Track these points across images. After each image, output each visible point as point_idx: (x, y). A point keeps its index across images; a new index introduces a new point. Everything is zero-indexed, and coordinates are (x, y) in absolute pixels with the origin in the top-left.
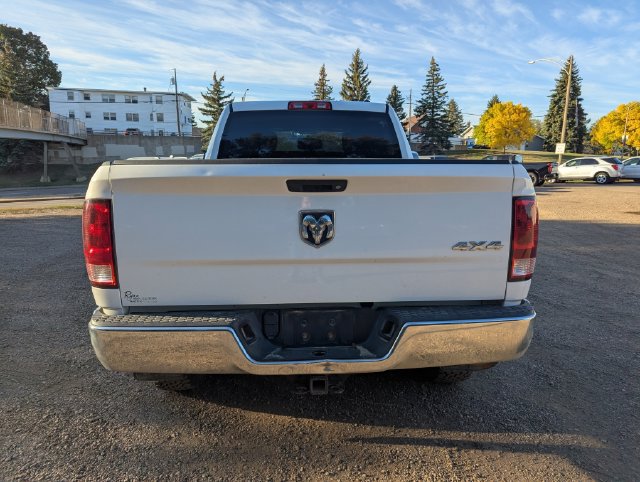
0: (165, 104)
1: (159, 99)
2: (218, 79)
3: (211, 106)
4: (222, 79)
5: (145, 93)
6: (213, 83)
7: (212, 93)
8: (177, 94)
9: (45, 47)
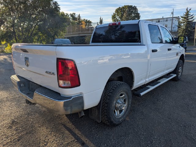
0: (168, 21)
1: (167, 20)
2: (188, 10)
3: (183, 20)
4: (190, 10)
5: (163, 18)
6: (186, 12)
7: (185, 15)
8: (173, 17)
9: (137, 9)
